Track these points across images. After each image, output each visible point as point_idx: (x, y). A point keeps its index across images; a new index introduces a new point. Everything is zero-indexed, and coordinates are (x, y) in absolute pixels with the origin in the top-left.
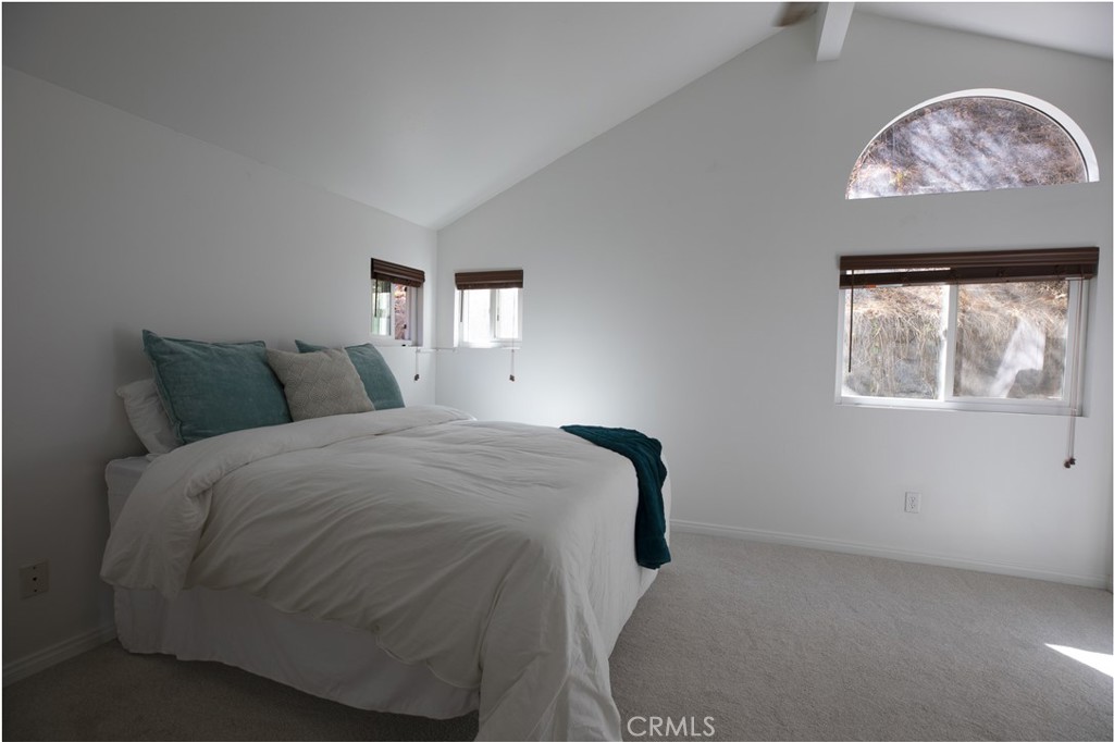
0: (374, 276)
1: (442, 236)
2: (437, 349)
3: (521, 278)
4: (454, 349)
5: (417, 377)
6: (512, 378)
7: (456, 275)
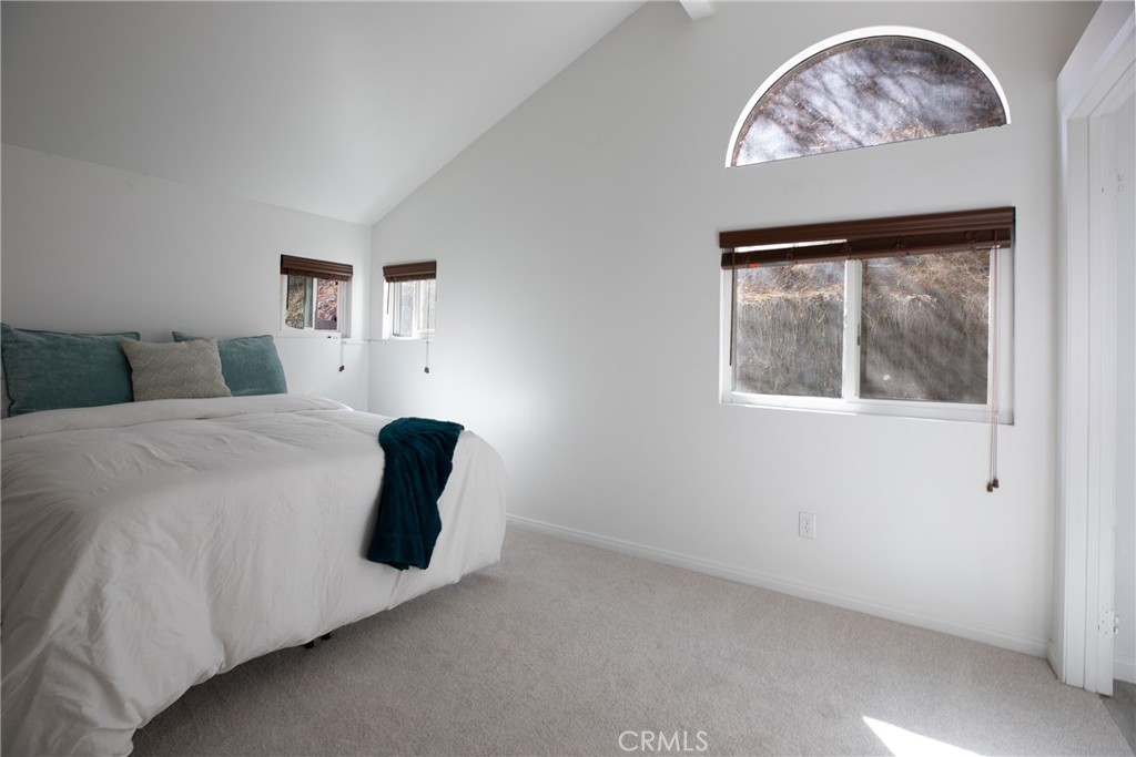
0: (284, 270)
1: (374, 230)
2: (369, 341)
3: (435, 269)
4: (382, 341)
5: (342, 369)
6: (427, 370)
7: (384, 268)
